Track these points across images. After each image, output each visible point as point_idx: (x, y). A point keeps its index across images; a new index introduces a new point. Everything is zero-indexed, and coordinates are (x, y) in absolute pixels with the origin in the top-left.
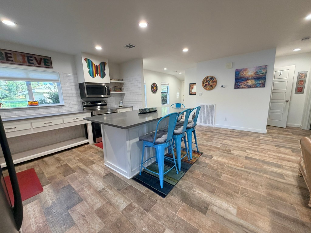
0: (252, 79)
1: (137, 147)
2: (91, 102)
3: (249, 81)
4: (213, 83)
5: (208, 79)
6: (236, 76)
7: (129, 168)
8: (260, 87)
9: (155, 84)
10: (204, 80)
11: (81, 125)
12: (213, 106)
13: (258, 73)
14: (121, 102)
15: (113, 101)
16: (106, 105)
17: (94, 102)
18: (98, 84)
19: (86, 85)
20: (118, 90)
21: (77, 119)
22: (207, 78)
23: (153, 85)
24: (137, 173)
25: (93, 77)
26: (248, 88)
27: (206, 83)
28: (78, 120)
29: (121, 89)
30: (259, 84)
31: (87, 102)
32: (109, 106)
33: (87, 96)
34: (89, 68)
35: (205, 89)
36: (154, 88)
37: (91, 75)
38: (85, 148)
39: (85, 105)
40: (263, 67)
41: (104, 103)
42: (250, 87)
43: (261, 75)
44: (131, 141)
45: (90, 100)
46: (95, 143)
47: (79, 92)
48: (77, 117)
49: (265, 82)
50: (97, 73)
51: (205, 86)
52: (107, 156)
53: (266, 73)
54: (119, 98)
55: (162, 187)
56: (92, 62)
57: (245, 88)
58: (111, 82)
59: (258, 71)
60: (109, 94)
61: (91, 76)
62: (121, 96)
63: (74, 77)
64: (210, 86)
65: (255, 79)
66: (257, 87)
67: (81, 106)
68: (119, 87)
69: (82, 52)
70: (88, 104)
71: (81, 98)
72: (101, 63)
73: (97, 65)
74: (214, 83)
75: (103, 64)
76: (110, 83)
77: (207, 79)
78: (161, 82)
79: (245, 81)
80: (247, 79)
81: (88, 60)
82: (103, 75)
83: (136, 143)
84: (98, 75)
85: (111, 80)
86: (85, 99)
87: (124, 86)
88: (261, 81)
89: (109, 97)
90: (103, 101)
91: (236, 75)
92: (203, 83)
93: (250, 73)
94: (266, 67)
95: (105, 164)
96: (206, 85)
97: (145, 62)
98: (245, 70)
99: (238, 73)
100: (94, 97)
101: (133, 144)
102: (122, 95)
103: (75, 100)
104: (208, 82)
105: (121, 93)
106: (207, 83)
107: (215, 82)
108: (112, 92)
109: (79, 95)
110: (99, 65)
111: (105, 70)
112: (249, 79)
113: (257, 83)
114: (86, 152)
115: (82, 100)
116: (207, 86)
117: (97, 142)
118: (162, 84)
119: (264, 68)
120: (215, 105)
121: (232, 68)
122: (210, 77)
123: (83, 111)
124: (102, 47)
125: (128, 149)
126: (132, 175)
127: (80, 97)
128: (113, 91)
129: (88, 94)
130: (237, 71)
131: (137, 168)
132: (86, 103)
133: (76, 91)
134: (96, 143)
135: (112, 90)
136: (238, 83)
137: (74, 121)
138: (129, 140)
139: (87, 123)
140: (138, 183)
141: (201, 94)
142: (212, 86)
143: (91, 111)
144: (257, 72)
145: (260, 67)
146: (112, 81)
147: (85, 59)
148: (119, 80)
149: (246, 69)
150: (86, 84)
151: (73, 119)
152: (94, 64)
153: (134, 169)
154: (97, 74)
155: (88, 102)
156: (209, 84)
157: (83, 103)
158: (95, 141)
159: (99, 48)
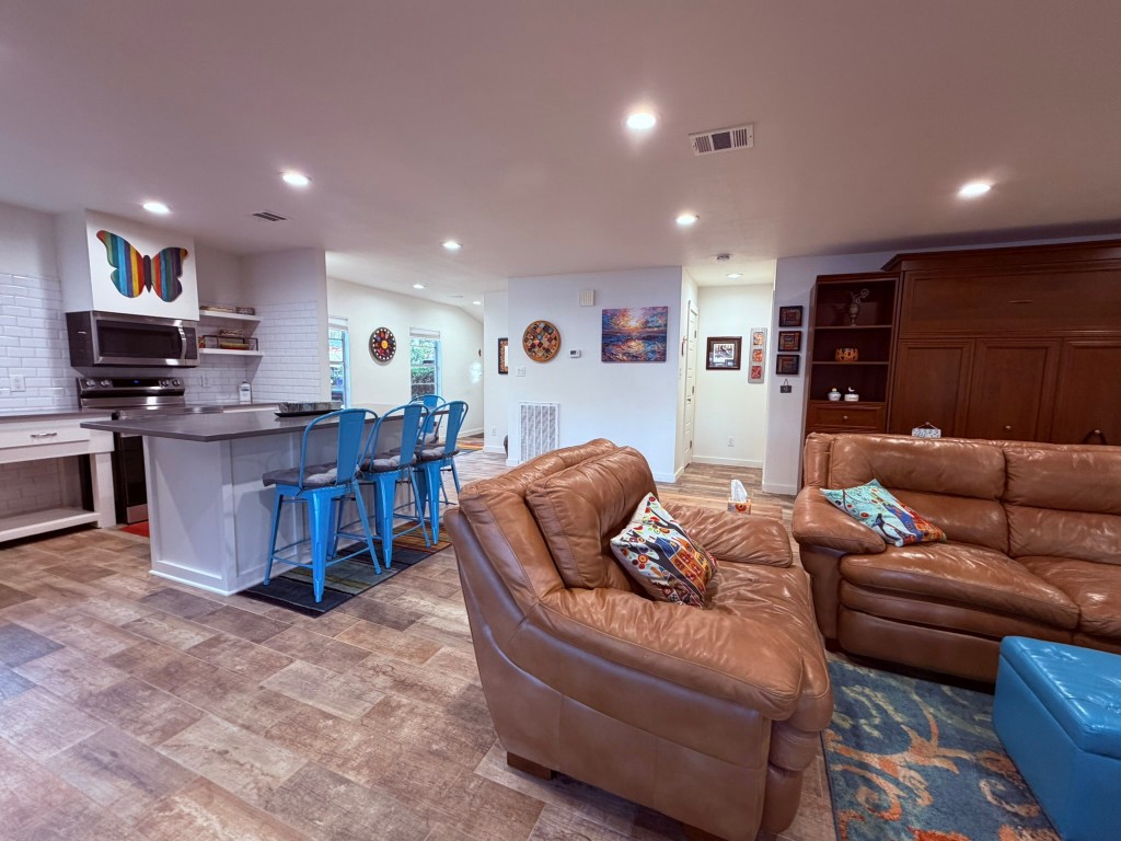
0: (638, 339)
1: (261, 506)
2: (116, 382)
3: (633, 344)
4: (550, 340)
5: (538, 330)
6: (603, 328)
7: (230, 562)
8: (656, 360)
9: (385, 333)
10: (527, 333)
11: (65, 458)
12: (553, 410)
13: (650, 325)
14: (247, 385)
15: (210, 382)
16: (181, 393)
17: (129, 382)
18: (151, 322)
19: (98, 321)
20: (231, 344)
21: (48, 435)
22: (535, 326)
23: (379, 335)
24: (256, 582)
25: (130, 295)
26: (631, 361)
27: (533, 340)
28: (54, 440)
29: (246, 341)
30: (653, 352)
31: (98, 379)
32: (191, 397)
33: (99, 360)
34: (115, 263)
35: (530, 356)
36: (382, 346)
37: (122, 286)
38: (78, 540)
39: (89, 389)
40: (659, 310)
41: (171, 387)
42: (634, 358)
43: (656, 329)
44: (236, 487)
45: (112, 372)
46: (122, 526)
47: (64, 343)
48: (53, 428)
49: (665, 347)
50: (146, 281)
51: (530, 350)
52: (161, 549)
53: (666, 325)
54: (234, 374)
55: (318, 599)
56: (127, 245)
57: (623, 361)
58: (201, 316)
59: (650, 320)
60: (192, 355)
61: (120, 291)
62: (246, 365)
63: (47, 290)
64: (544, 349)
65: (644, 339)
66: (648, 360)
67: (68, 393)
68: (239, 335)
69: (87, 210)
70: (102, 389)
71: (72, 365)
72: (164, 251)
73: (147, 257)
74: (553, 342)
75: (174, 257)
76: (198, 319)
77: (535, 328)
78: (411, 328)
79: (623, 343)
80: (629, 338)
81: (114, 237)
82: (172, 292)
83: (257, 497)
84: (149, 290)
85: (202, 308)
86: (90, 371)
87: (258, 333)
88: (657, 346)
89: (194, 367)
90: (169, 379)
91: (605, 325)
92: (526, 340)
93: (633, 323)
94: (664, 312)
95: (152, 572)
96: (533, 346)
97: (334, 261)
98: (623, 313)
99: (608, 318)
100: (129, 365)
101: (245, 497)
102: (250, 363)
103: (47, 372)
104: (539, 337)
105: (245, 356)
106: (537, 342)
107: (555, 338)
108: (206, 351)
109: (66, 354)
110: (158, 257)
111: (179, 273)
112: (632, 339)
113: (649, 348)
114: (83, 550)
115: (76, 373)
116: (536, 349)
117: (129, 521)
118: (413, 332)
119: (662, 314)
120: (559, 405)
121: (594, 304)
122: (542, 325)
123: (77, 411)
124: (169, 208)
125: (228, 507)
126: (238, 586)
127: (69, 361)
128: (213, 347)
129: (102, 352)
130: (605, 313)
131: (258, 567)
132: (91, 383)
133: (54, 338)
134: (125, 526)
135: (207, 341)
136: (610, 347)
137: (36, 442)
138: (233, 484)
139: (94, 454)
140: (254, 601)
141: (523, 372)
142: (547, 350)
143: (113, 411)
144: (647, 322)
145: (654, 309)
146: (207, 313)
147: (101, 235)
148: (238, 311)
149: (625, 310)
150: (100, 318)
151: (34, 436)
152: (138, 254)
153: (250, 570)
154: (145, 288)
155: (103, 379)
156: (540, 345)
157: (79, 383)
158: (121, 517)
159: (156, 208)
